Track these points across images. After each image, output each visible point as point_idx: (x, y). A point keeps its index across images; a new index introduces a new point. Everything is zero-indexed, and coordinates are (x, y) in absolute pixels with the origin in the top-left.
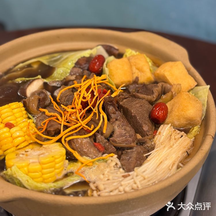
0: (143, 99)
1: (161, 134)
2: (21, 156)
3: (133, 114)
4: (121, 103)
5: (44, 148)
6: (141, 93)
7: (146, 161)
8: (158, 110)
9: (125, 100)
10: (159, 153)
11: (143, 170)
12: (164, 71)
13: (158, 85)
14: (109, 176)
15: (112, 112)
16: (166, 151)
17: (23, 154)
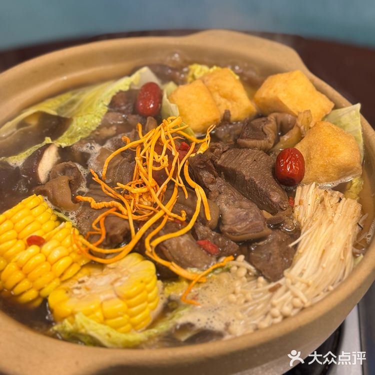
0: (254, 147)
1: (305, 203)
2: (76, 292)
3: (246, 178)
4: (219, 162)
5: (110, 268)
6: (247, 138)
7: (297, 254)
8: (288, 162)
9: (223, 156)
10: (316, 237)
11: (299, 271)
12: (274, 91)
13: (269, 118)
14: (244, 294)
15: (209, 180)
16: (326, 230)
17: (78, 288)
